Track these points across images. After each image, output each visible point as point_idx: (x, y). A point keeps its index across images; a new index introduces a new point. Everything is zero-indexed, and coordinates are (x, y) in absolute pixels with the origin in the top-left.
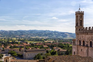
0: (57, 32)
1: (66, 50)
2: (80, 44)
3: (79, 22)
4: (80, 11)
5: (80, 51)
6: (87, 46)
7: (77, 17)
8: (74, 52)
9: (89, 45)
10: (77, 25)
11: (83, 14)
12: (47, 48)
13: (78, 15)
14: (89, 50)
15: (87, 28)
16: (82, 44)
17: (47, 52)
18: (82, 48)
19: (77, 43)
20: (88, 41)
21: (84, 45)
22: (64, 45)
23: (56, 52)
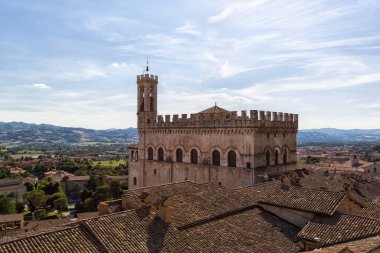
2: (151, 158)
3: (147, 103)
5: (150, 173)
6: (170, 160)
8: (135, 179)
9: (174, 159)
12: (24, 176)
13: (145, 84)
14: (175, 170)
15: (168, 117)
16: (155, 157)
17: (29, 187)
18: (156, 165)
19: (143, 155)
20: (172, 149)
21: (161, 159)
23: (57, 185)
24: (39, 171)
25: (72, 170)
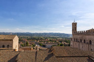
0: (64, 34)
1: (68, 44)
4: (75, 22)
5: (75, 44)
7: (73, 26)
8: (72, 45)
9: (80, 41)
10: (73, 30)
11: (77, 24)
12: (58, 42)
15: (78, 32)
17: (58, 44)
18: (76, 42)
19: (73, 40)
20: (79, 39)
22: (68, 41)
23: (63, 44)
24: (61, 42)
25: (66, 42)
